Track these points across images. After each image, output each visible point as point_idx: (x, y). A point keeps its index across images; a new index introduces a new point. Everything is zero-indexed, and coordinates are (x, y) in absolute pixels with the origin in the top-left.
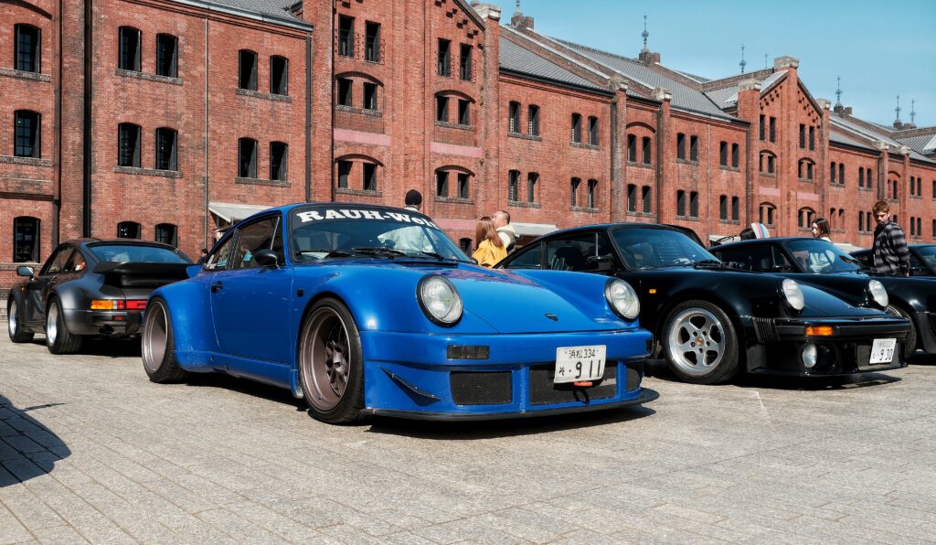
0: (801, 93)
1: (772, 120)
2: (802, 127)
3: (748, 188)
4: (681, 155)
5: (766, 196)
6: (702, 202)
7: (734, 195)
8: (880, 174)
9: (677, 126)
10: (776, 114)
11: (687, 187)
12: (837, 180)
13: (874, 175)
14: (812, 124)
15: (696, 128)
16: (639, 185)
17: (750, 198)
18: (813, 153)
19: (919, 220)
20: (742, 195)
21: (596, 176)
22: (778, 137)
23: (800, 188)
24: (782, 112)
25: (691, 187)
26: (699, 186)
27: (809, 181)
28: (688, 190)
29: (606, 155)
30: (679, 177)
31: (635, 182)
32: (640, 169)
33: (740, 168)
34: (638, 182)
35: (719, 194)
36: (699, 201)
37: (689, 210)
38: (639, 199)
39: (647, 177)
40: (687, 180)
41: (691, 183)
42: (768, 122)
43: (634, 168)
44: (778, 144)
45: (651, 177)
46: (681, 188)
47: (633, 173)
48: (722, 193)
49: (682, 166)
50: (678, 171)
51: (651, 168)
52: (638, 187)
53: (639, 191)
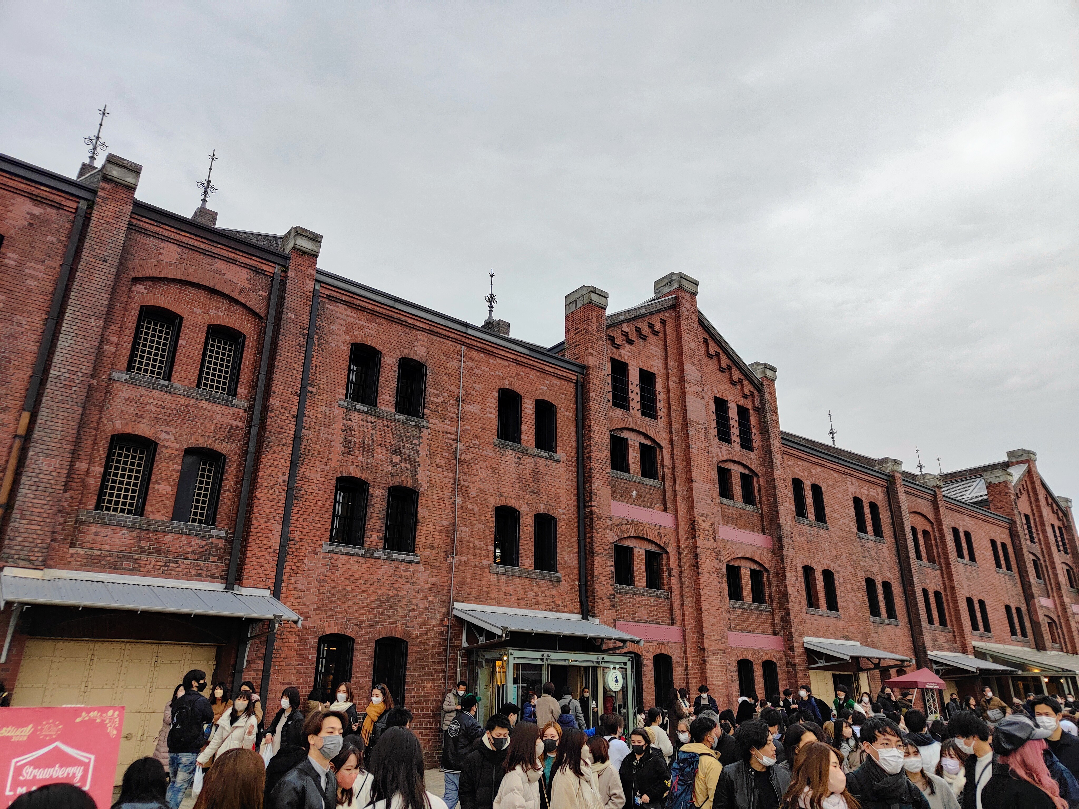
0: (710, 342)
1: (646, 376)
2: (721, 404)
3: (584, 498)
5: (636, 523)
6: (430, 518)
7: (542, 509)
8: (895, 515)
9: (345, 326)
10: (656, 367)
11: (380, 476)
12: (811, 514)
13: (885, 518)
14: (743, 402)
15: (419, 350)
17: (585, 519)
18: (752, 455)
19: (982, 603)
20: (564, 512)
22: (662, 411)
23: (726, 518)
24: (666, 364)
25: (392, 475)
26: (423, 477)
27: (749, 507)
28: (379, 480)
29: (16, 338)
30: (347, 444)
31: (156, 433)
32: (183, 401)
33: (560, 454)
34: (168, 433)
35: (493, 502)
36: (422, 511)
37: (379, 531)
38: (164, 480)
39: (210, 426)
40: (380, 455)
41: (395, 465)
42: (634, 377)
43: (156, 393)
44: (662, 423)
45: (231, 428)
46: (353, 471)
47: (148, 407)
48: (503, 502)
49: (363, 420)
50: (348, 430)
51: (233, 406)
52: (166, 447)
53: (169, 458)
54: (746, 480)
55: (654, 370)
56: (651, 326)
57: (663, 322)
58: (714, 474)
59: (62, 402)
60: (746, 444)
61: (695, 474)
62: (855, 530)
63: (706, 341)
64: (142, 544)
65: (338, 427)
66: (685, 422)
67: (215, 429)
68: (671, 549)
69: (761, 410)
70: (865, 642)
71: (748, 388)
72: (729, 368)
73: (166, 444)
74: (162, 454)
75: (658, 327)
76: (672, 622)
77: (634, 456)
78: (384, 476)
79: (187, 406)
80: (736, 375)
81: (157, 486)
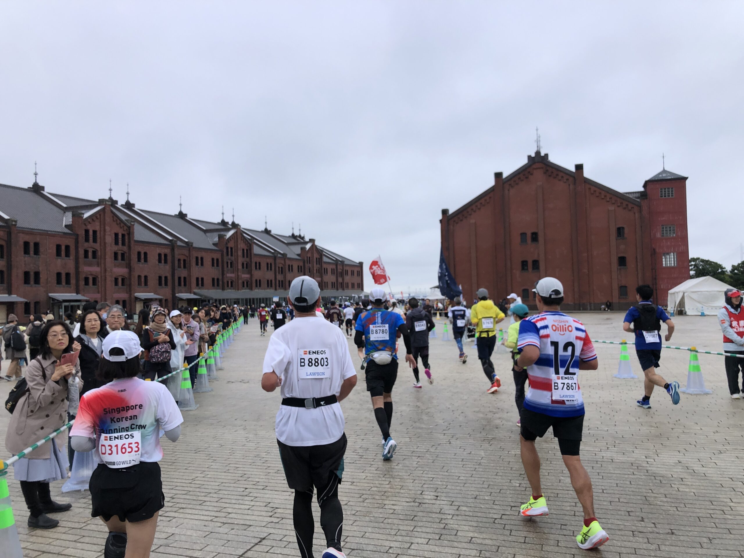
0: (115, 217)
1: (95, 232)
2: (116, 235)
3: (77, 267)
4: (26, 251)
5: (90, 272)
6: (43, 277)
7: (67, 272)
8: (173, 256)
9: (22, 238)
10: (97, 228)
11: (32, 270)
12: (143, 261)
13: (169, 258)
14: (123, 233)
15: (38, 240)
17: (77, 273)
18: (125, 247)
19: (202, 279)
20: (72, 272)
22: (98, 240)
23: (115, 266)
24: (100, 227)
25: (34, 269)
26: (40, 269)
27: (123, 262)
30: (25, 264)
33: (71, 258)
35: (56, 272)
36: (41, 276)
37: (33, 281)
40: (32, 265)
41: (35, 267)
42: (91, 233)
44: (98, 244)
45: (4, 265)
46: (27, 270)
48: (58, 271)
49: (27, 258)
50: (25, 261)
51: (4, 261)
54: (123, 255)
55: (97, 229)
56: (96, 217)
57: (100, 215)
58: (113, 254)
60: (123, 244)
61: (107, 257)
62: (157, 263)
63: (113, 217)
65: (23, 260)
66: (105, 243)
68: (99, 277)
69: (129, 234)
70: (156, 293)
71: (125, 228)
72: (120, 223)
75: (98, 217)
76: (98, 293)
77: (90, 254)
80: (122, 225)
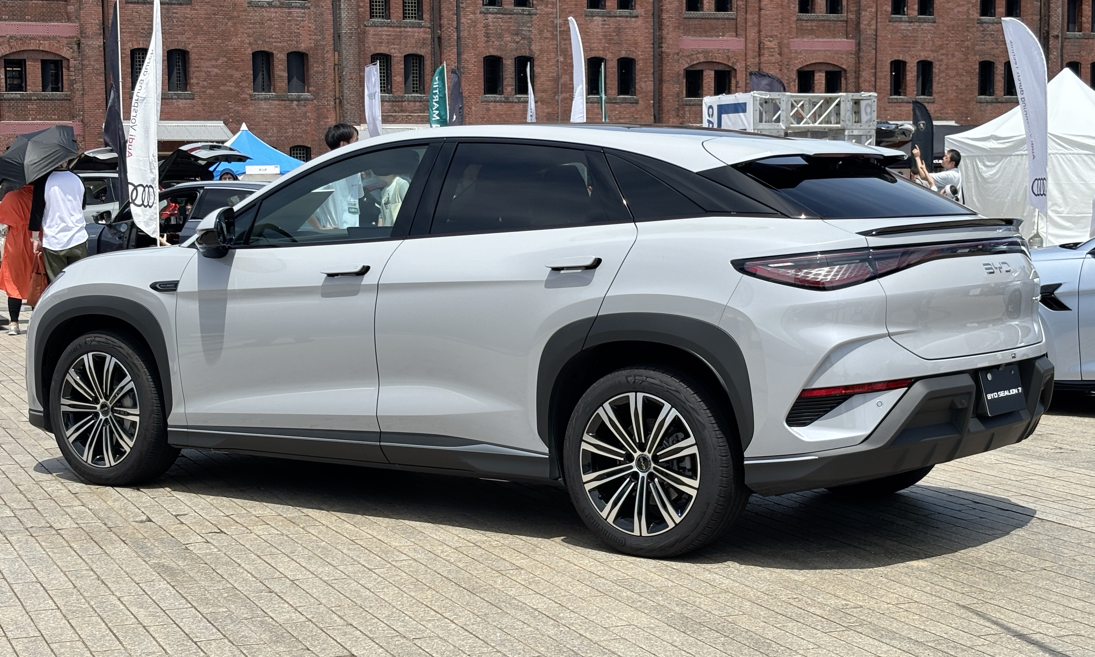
3: (658, 41)
5: (706, 52)
6: (543, 73)
12: (912, 10)
16: (398, 55)
17: (659, 56)
20: (642, 54)
21: (302, 47)
23: (801, 32)
25: (517, 49)
26: (535, 47)
27: (833, 16)
28: (508, 55)
29: (323, 15)
30: (487, 35)
31: (389, 50)
32: (398, 29)
33: (639, 10)
34: (394, 49)
35: (586, 56)
36: (536, 69)
37: (512, 85)
38: (399, 74)
39: (413, 41)
40: (508, 38)
41: (517, 43)
43: (385, 28)
45: (424, 39)
46: (493, 52)
47: (383, 37)
48: (592, 54)
49: (494, 18)
50: (486, 26)
51: (422, 27)
52: (395, 57)
53: (398, 63)
59: (350, 45)
62: (976, 16)
64: (394, 108)
65: (480, 26)
67: (416, 42)
68: (739, 66)
73: (395, 55)
74: (394, 61)
78: (511, 51)
79: (401, 32)
81: (395, 78)
